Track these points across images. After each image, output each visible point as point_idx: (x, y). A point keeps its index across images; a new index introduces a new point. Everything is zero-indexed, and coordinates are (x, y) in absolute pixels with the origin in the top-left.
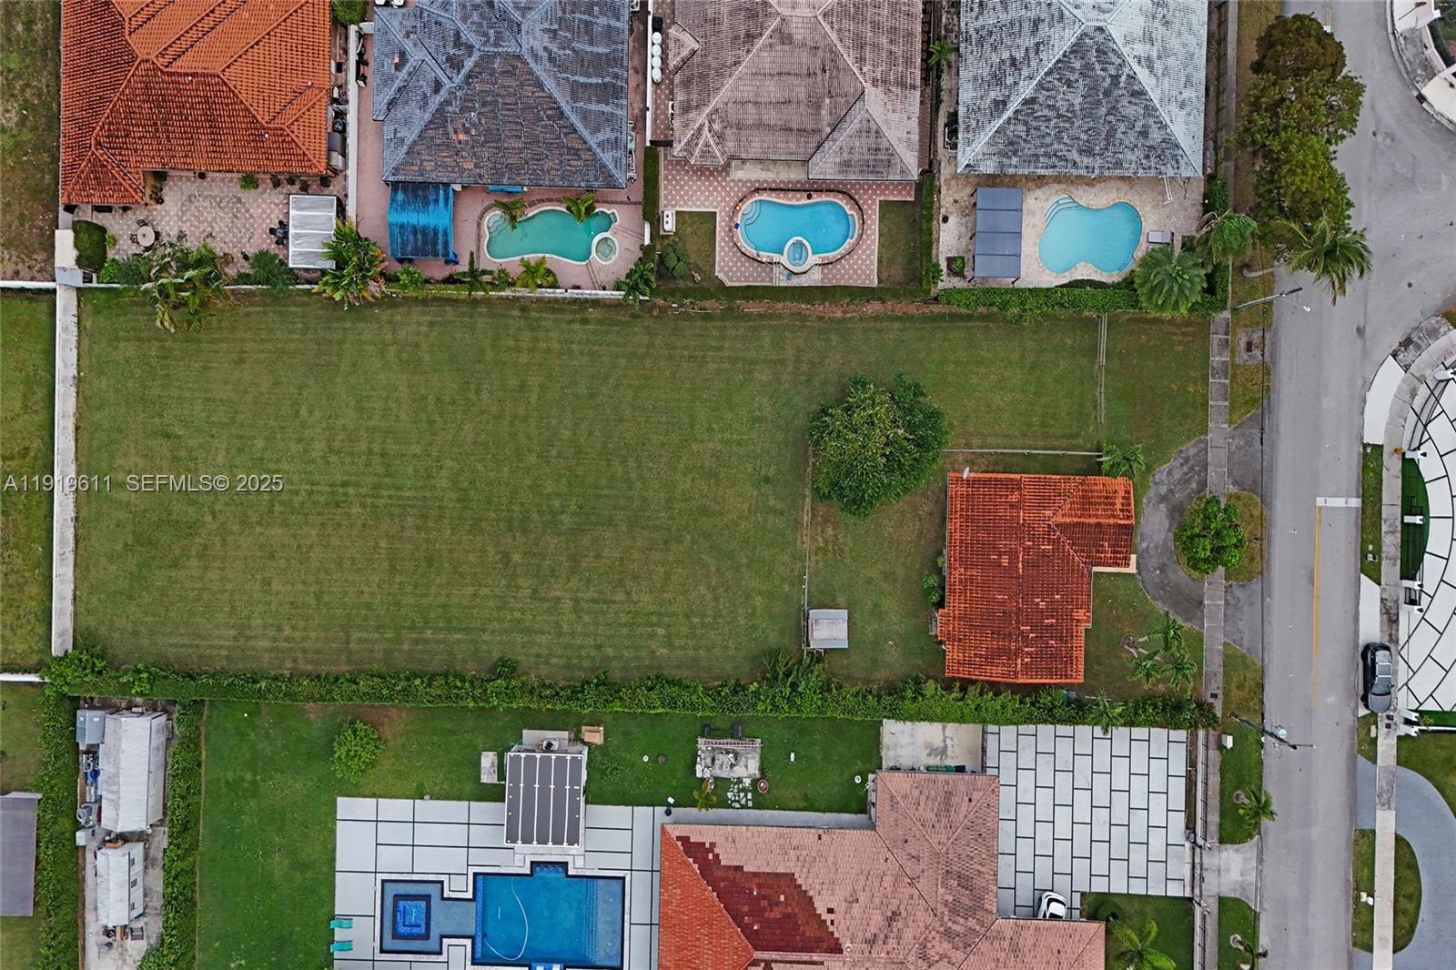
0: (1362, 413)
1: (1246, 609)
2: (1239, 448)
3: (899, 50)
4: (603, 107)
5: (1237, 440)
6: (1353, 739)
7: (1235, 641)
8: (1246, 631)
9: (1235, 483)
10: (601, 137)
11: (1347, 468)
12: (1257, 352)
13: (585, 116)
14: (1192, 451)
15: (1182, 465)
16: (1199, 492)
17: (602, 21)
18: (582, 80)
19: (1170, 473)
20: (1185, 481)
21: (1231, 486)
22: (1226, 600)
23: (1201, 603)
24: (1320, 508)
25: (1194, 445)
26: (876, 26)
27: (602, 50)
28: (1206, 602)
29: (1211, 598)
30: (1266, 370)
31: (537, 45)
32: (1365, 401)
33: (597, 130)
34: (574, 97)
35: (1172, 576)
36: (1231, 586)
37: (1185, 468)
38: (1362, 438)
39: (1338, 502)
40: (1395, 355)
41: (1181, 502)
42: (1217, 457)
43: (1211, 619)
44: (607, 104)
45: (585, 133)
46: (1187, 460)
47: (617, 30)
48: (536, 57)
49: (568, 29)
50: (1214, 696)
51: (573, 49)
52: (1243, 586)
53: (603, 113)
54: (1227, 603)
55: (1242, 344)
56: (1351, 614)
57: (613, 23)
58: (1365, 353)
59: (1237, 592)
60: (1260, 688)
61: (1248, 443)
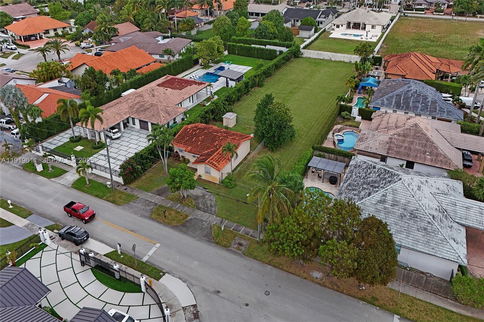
0: (180, 278)
1: (144, 207)
2: (202, 225)
4: (393, 103)
5: (206, 225)
6: (62, 224)
7: (136, 201)
8: (136, 205)
9: (191, 219)
10: (385, 100)
11: (161, 262)
12: (236, 246)
13: (392, 97)
14: (213, 209)
15: (211, 205)
16: (197, 207)
17: (420, 106)
18: (402, 98)
19: (211, 200)
20: (204, 204)
21: (190, 217)
22: (152, 202)
23: (159, 195)
24: (155, 244)
25: (215, 210)
27: (411, 104)
29: (158, 198)
30: (226, 247)
31: (412, 88)
32: (184, 282)
33: (387, 99)
34: (397, 95)
36: (156, 206)
37: (209, 205)
38: (169, 273)
39: (151, 253)
40: (195, 306)
41: (198, 200)
42: (205, 216)
43: (151, 196)
44: (395, 103)
45: (387, 96)
46: (212, 207)
47: (417, 110)
48: (409, 87)
49: (417, 96)
50: (126, 189)
51: (411, 97)
52: (152, 209)
53: (392, 102)
55: (243, 242)
56: (105, 240)
57: (419, 109)
58: (205, 290)
59: (152, 207)
60: (113, 202)
61: (202, 229)
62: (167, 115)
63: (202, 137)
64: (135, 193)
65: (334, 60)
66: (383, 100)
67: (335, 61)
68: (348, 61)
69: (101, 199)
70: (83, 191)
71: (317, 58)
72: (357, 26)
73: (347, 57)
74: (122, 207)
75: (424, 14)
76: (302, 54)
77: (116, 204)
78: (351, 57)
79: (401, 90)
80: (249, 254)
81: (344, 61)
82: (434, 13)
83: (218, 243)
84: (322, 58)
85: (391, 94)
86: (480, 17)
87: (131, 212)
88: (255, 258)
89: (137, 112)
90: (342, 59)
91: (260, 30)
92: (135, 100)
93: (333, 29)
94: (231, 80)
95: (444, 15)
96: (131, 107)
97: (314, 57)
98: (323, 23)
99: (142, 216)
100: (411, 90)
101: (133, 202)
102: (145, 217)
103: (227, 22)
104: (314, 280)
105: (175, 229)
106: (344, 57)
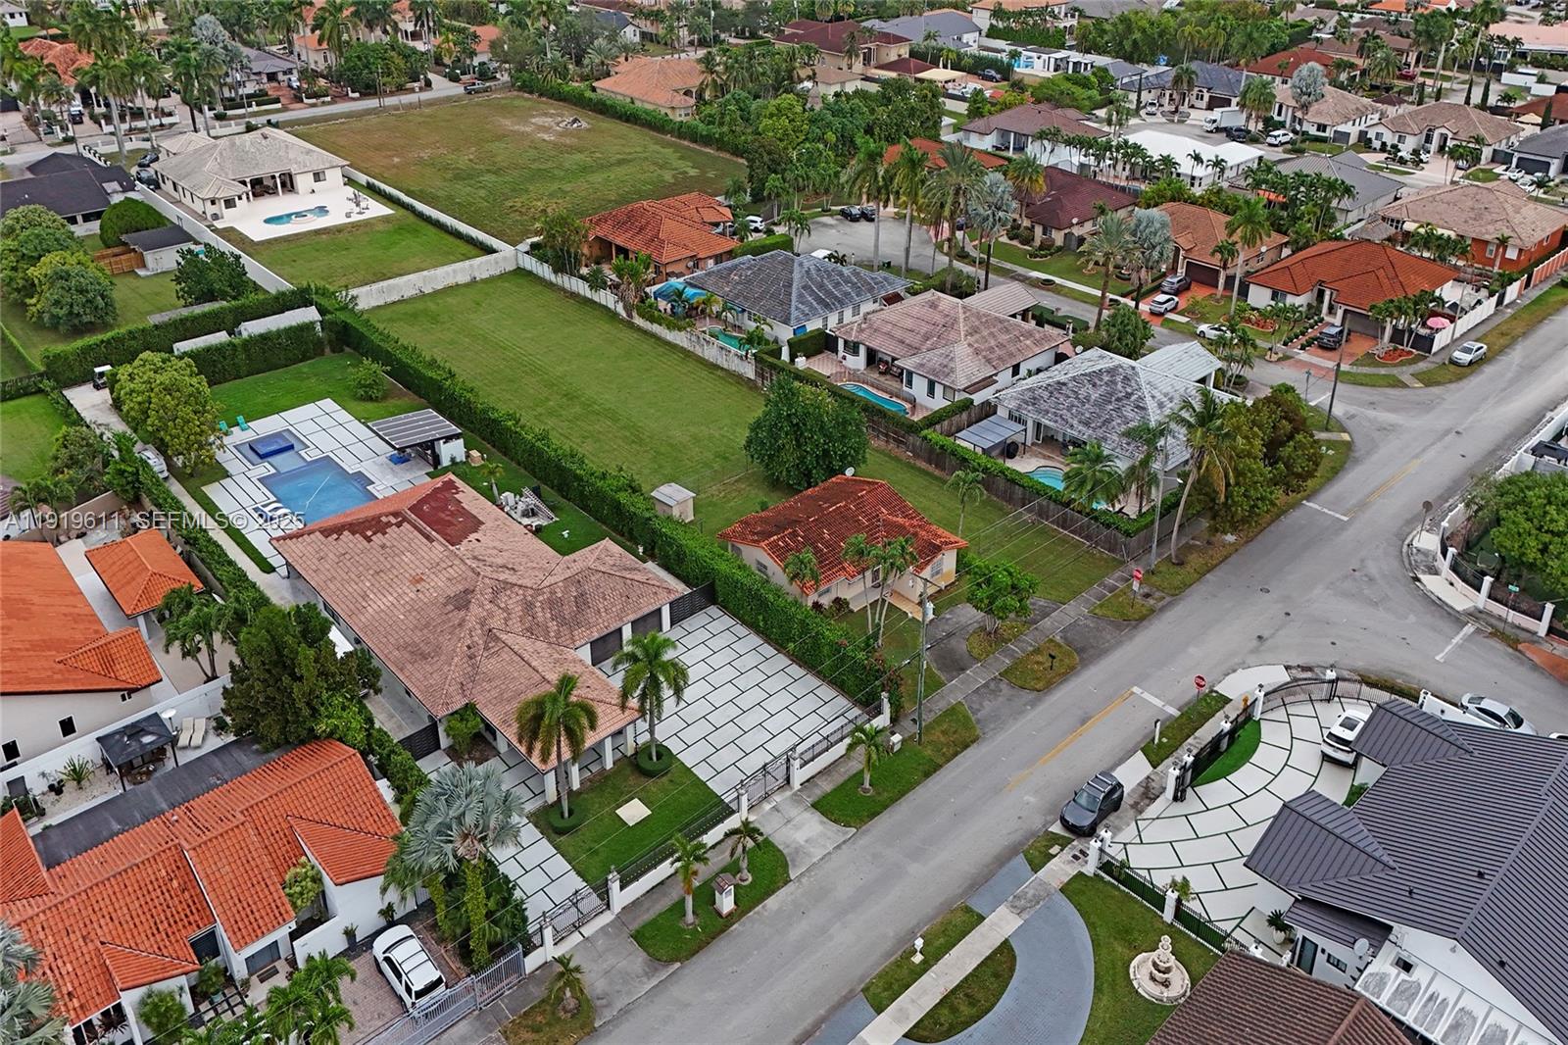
1: (1001, 698)
5: (1089, 622)
6: (1028, 840)
7: (971, 707)
8: (987, 709)
21: (1059, 637)
22: (988, 683)
23: (964, 669)
24: (1133, 693)
28: (968, 672)
29: (975, 673)
32: (1233, 672)
35: (953, 642)
36: (1001, 680)
38: (1213, 687)
39: (1157, 702)
43: (962, 683)
54: (986, 686)
59: (1004, 686)
60: (964, 745)
61: (1098, 629)
64: (938, 705)
65: (431, 291)
67: (436, 293)
68: (466, 279)
69: (942, 767)
70: (895, 799)
71: (382, 302)
73: (463, 270)
75: (285, 109)
77: (972, 742)
78: (471, 266)
81: (457, 285)
82: (308, 101)
83: (1143, 619)
84: (396, 297)
86: (421, 89)
90: (451, 281)
92: (505, 610)
93: (216, 217)
94: (448, 439)
95: (335, 101)
96: (530, 631)
97: (374, 303)
101: (974, 713)
105: (1091, 662)
106: (454, 271)
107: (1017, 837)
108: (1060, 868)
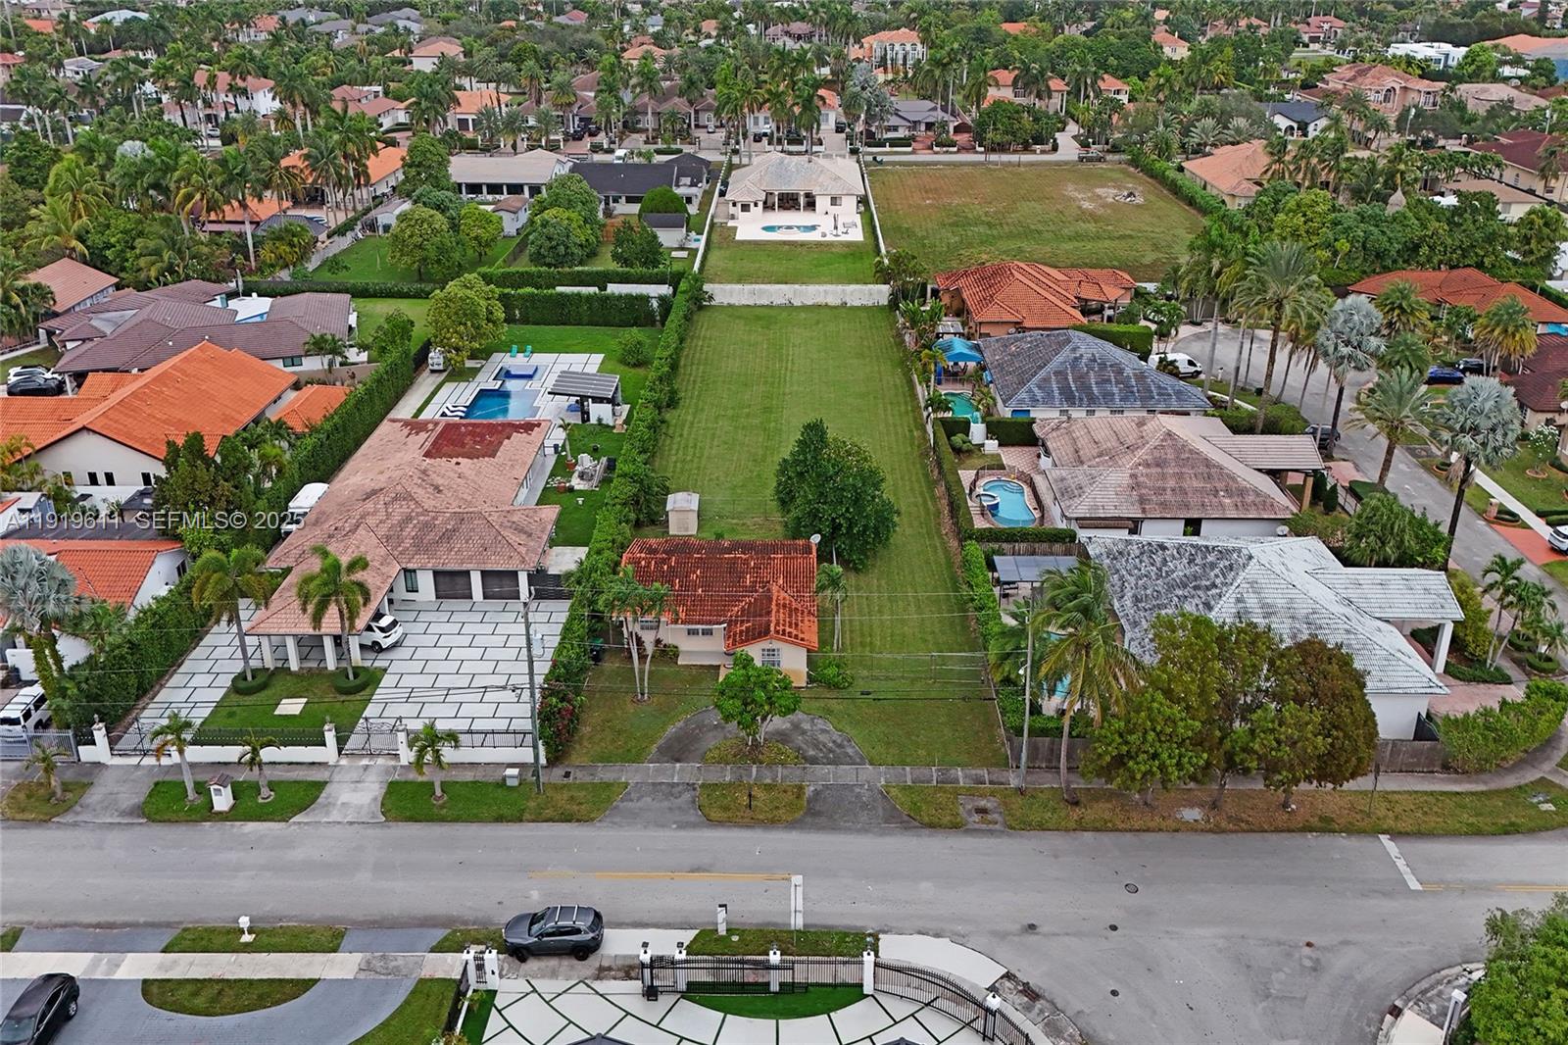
0: (920, 933)
1: (666, 804)
2: (858, 796)
3: (1169, 496)
4: (1056, 393)
5: (867, 794)
6: (474, 924)
7: (629, 793)
8: (639, 804)
9: (817, 793)
10: (1036, 390)
11: (842, 910)
12: (977, 817)
13: (1046, 380)
14: (850, 751)
15: (834, 742)
16: (804, 758)
17: (1115, 390)
18: (1070, 378)
19: (823, 731)
20: (816, 745)
21: (812, 788)
22: (678, 784)
23: (678, 760)
24: (789, 880)
25: (856, 752)
26: (1180, 476)
27: (1095, 390)
28: (678, 765)
29: (682, 769)
30: (956, 826)
31: (1082, 350)
32: (937, 935)
33: (1040, 388)
34: (1056, 373)
35: (711, 734)
36: (694, 789)
37: (831, 745)
38: (885, 932)
39: (797, 901)
40: (1008, 976)
41: (792, 742)
42: (846, 774)
43: (657, 770)
44: (1060, 394)
45: (1035, 380)
46: (840, 746)
47: (1112, 400)
48: (1074, 350)
49: (1100, 369)
50: (567, 775)
51: (1088, 372)
52: (694, 802)
53: (1053, 391)
54: (673, 785)
55: (983, 803)
56: (645, 919)
57: (1117, 397)
58: (1002, 936)
59: (687, 796)
60: (567, 818)
61: (864, 806)
62: (524, 537)
63: (695, 572)
64: (606, 774)
65: (800, 304)
66: (1030, 391)
67: (805, 308)
68: (838, 302)
69: (521, 821)
70: (443, 820)
71: (751, 303)
72: (788, 202)
73: (835, 292)
74: (605, 824)
75: (914, 152)
76: (711, 298)
77: (578, 821)
79: (1061, 359)
80: (1019, 825)
81: (826, 305)
82: (936, 149)
83: (931, 826)
84: (765, 302)
85: (1042, 373)
86: (1043, 152)
87: (645, 827)
88: (1042, 827)
89: (420, 546)
90: (821, 300)
91: (550, 239)
92: (388, 515)
93: (733, 217)
94: (598, 400)
95: (958, 151)
96: (388, 538)
97: (744, 302)
98: (694, 199)
99: (682, 826)
100: (1082, 355)
101: (622, 800)
102: (694, 826)
103: (437, 226)
104: (1193, 828)
105: (802, 829)
106: (825, 292)
107: (469, 915)
108: (449, 965)
